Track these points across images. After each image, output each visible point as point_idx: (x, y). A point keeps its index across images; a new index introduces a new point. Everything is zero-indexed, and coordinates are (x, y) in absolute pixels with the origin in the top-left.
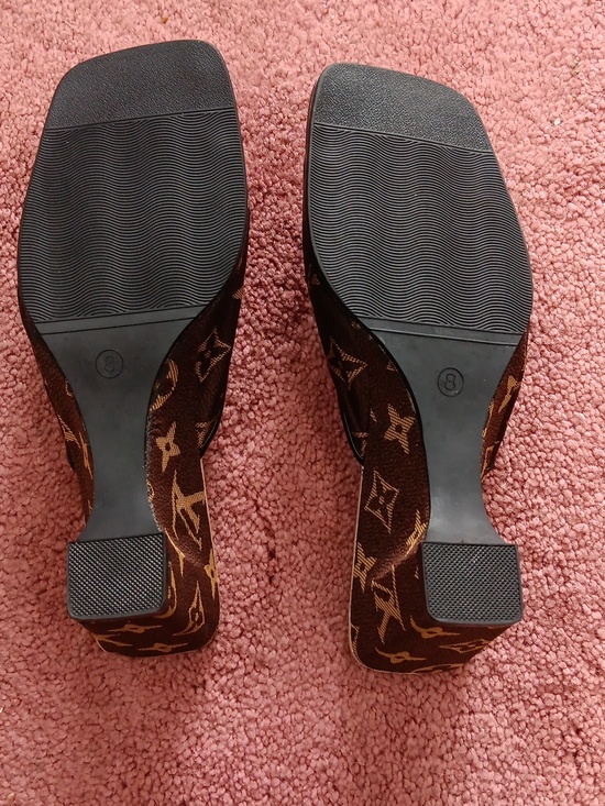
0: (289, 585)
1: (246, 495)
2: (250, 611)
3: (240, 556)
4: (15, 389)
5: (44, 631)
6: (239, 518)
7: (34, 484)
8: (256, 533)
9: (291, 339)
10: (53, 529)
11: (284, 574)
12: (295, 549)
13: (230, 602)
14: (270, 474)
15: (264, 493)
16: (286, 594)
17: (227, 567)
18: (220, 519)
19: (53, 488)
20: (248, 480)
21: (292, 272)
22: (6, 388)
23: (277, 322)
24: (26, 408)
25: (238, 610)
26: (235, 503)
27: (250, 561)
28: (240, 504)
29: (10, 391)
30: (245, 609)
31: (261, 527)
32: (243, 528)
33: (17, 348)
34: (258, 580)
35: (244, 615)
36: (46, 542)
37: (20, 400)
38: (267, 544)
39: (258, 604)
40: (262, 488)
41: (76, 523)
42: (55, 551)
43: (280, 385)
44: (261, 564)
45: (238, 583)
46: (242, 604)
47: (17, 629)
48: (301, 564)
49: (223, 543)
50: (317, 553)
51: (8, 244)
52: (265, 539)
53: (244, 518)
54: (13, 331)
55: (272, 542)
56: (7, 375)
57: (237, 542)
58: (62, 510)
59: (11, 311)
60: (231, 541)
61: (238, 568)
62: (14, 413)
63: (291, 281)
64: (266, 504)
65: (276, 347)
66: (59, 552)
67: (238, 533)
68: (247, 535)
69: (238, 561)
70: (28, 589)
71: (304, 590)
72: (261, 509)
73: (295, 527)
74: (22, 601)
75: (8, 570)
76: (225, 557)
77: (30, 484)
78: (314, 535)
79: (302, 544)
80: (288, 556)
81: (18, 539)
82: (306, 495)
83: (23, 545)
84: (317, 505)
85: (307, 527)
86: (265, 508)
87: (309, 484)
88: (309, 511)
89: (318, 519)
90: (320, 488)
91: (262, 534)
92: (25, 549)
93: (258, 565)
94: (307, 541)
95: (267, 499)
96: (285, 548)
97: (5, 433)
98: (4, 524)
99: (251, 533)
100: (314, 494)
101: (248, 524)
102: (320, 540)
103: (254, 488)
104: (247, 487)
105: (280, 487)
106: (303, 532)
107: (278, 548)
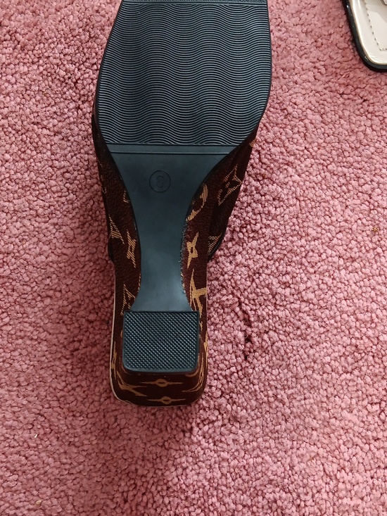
0: (260, 362)
1: (232, 293)
2: (229, 379)
3: (225, 338)
4: (68, 198)
5: (75, 379)
6: (226, 310)
7: (76, 270)
8: (238, 322)
9: (274, 183)
10: (88, 304)
11: (257, 354)
12: (266, 337)
13: (215, 371)
14: (251, 279)
15: (246, 293)
16: (257, 369)
17: (214, 345)
19: (90, 274)
20: (235, 283)
21: (279, 134)
22: (61, 197)
23: (265, 169)
24: (74, 212)
25: (221, 377)
26: (224, 298)
27: (231, 342)
28: (227, 300)
29: (63, 199)
30: (225, 377)
31: (242, 318)
32: (228, 318)
33: (71, 168)
34: (236, 357)
35: (225, 381)
36: (82, 313)
37: (71, 206)
38: (245, 331)
39: (236, 374)
40: (245, 290)
41: (105, 302)
42: (88, 320)
43: (263, 216)
44: (240, 345)
45: (222, 357)
46: (224, 373)
47: (54, 376)
48: (269, 348)
49: (213, 327)
50: (282, 341)
51: (71, 91)
52: (244, 327)
53: (229, 310)
54: (69, 156)
55: (249, 329)
56: (62, 187)
57: (223, 327)
58: (96, 291)
59: (69, 140)
60: (219, 326)
61: (223, 346)
62: (65, 216)
63: (278, 141)
64: (247, 302)
65: (262, 187)
66: (90, 322)
67: (224, 321)
68: (231, 323)
69: (223, 342)
70: (65, 347)
71: (270, 367)
72: (243, 304)
73: (267, 321)
74: (60, 355)
75: (51, 331)
77: (73, 270)
78: (280, 327)
79: (271, 333)
80: (260, 341)
81: (60, 309)
82: (277, 297)
83: (64, 314)
84: (284, 306)
85: (276, 322)
86: (246, 304)
87: (280, 290)
88: (278, 310)
89: (284, 316)
90: (288, 294)
91: (242, 324)
92: (65, 317)
93: (237, 346)
94: (275, 331)
95: (248, 298)
96: (259, 335)
97: (57, 230)
98: (51, 297)
99: (234, 322)
100: (283, 298)
101: (232, 315)
102: (285, 331)
103: (239, 289)
104: (234, 288)
105: (258, 290)
106: (273, 325)
107: (254, 335)
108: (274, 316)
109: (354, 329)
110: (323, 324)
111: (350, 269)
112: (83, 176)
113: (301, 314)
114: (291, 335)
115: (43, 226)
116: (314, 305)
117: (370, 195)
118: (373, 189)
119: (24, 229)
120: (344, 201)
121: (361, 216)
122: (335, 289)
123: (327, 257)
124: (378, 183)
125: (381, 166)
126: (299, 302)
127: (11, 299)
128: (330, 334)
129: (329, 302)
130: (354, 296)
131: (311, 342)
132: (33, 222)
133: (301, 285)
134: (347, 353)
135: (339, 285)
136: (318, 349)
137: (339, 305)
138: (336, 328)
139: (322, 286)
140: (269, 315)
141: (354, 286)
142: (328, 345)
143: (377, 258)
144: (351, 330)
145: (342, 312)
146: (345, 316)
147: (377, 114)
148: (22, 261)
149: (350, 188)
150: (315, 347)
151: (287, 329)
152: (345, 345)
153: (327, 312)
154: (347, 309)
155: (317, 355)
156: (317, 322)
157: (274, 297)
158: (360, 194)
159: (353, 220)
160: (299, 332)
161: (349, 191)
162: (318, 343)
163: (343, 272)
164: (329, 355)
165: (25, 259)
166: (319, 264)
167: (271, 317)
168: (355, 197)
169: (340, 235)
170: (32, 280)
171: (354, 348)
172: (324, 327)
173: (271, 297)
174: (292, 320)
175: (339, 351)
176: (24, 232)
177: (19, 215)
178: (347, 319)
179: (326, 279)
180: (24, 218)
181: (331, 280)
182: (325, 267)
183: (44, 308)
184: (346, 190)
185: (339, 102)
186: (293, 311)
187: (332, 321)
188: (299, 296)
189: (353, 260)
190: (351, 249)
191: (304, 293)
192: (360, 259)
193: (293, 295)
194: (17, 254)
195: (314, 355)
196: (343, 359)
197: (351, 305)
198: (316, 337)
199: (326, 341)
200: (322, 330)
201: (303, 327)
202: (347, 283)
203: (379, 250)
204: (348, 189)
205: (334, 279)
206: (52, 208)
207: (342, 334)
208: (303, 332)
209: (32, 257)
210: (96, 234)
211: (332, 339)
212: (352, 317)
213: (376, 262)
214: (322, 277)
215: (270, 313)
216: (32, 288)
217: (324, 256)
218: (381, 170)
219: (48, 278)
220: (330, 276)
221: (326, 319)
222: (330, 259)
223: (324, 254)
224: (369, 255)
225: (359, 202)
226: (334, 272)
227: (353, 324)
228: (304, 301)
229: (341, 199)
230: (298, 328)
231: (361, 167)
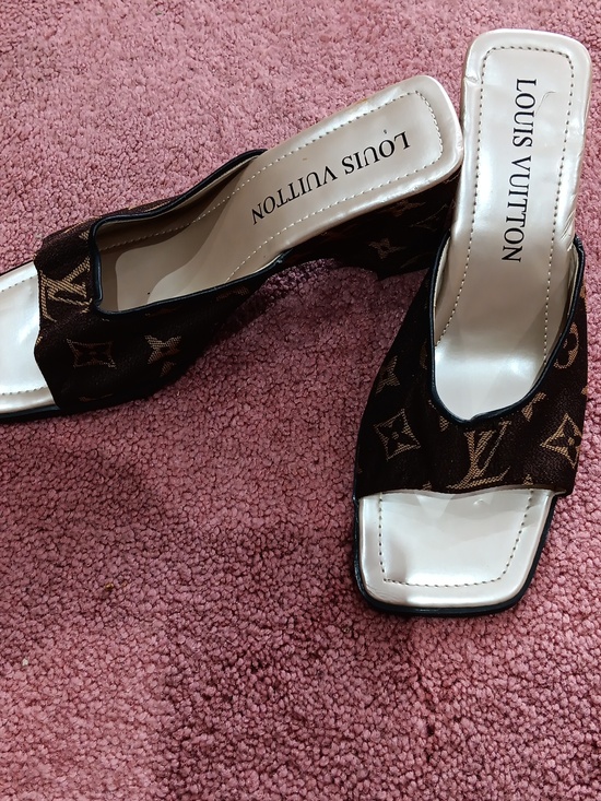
0: (449, 766)
1: (409, 661)
2: (404, 790)
3: (398, 727)
4: (187, 525)
5: (182, 782)
6: (400, 685)
7: (191, 623)
8: (417, 704)
10: (205, 672)
11: (444, 753)
12: (456, 727)
13: (384, 776)
14: (435, 641)
15: (428, 661)
16: (444, 776)
17: (382, 737)
18: (379, 684)
19: (210, 629)
20: (413, 646)
22: (177, 524)
24: (194, 545)
25: (392, 787)
26: (397, 668)
27: (408, 734)
28: (402, 670)
29: (180, 527)
30: (398, 786)
31: (422, 698)
32: (403, 697)
33: (193, 486)
34: (415, 757)
35: (397, 793)
36: (196, 685)
37: (190, 536)
38: (426, 718)
39: (413, 783)
40: (426, 656)
42: (203, 696)
44: (420, 740)
45: (394, 757)
46: (396, 781)
47: (153, 777)
48: (463, 745)
49: (380, 711)
50: (481, 734)
52: (426, 713)
53: (405, 687)
54: (192, 470)
55: (433, 717)
56: (180, 511)
57: (396, 710)
58: (217, 653)
60: (390, 709)
61: (395, 740)
62: (181, 549)
64: (429, 674)
66: (207, 698)
67: (397, 702)
68: (406, 705)
69: (396, 733)
70: (170, 734)
71: (464, 773)
72: (424, 678)
73: (459, 702)
74: (163, 746)
75: (153, 711)
76: (382, 726)
77: (188, 623)
78: (479, 713)
79: (465, 721)
80: (449, 733)
81: (168, 679)
82: (474, 668)
83: (171, 687)
84: (485, 682)
85: (473, 704)
86: (428, 678)
87: (477, 657)
88: (476, 687)
89: (484, 696)
90: (489, 663)
91: (423, 707)
92: (173, 691)
93: (416, 741)
94: (471, 719)
95: (430, 668)
96: (447, 724)
97: (169, 567)
98: (155, 663)
99: (411, 704)
100: (483, 669)
101: (409, 693)
102: (486, 720)
103: (418, 655)
104: (411, 653)
105: (446, 656)
106: (468, 709)
107: (438, 725)
108: (470, 696)
109: (588, 719)
110: (543, 710)
111: (580, 629)
112: (208, 497)
113: (509, 695)
114: (496, 726)
115: (153, 562)
116: (528, 681)
119: (126, 566)
120: (566, 532)
121: (592, 554)
122: (558, 659)
123: (546, 612)
126: (505, 677)
127: (103, 664)
128: (554, 726)
129: (551, 678)
130: (586, 669)
131: (525, 736)
132: (139, 558)
133: (509, 651)
134: (580, 755)
135: (565, 653)
136: (537, 748)
137: (565, 683)
138: (563, 717)
139: (539, 654)
140: (462, 694)
141: (586, 655)
142: (552, 742)
144: (584, 721)
145: (570, 693)
146: (574, 698)
148: (120, 610)
149: (574, 515)
150: (532, 744)
151: (489, 716)
152: (576, 742)
153: (548, 692)
154: (577, 688)
155: (535, 756)
156: (533, 707)
157: (469, 667)
158: (588, 524)
159: (580, 559)
160: (507, 722)
161: (573, 519)
162: (537, 739)
163: (569, 634)
164: (554, 758)
165: (124, 608)
166: (534, 622)
167: (465, 697)
168: (583, 528)
169: (562, 579)
170: (132, 637)
171: (590, 748)
172: (545, 716)
173: (465, 666)
174: (496, 702)
175: (568, 752)
176: (126, 570)
177: (121, 547)
178: (577, 703)
179: (545, 643)
180: (128, 551)
181: (552, 645)
182: (543, 626)
183: (146, 678)
184: (568, 518)
186: (496, 688)
187: (556, 707)
188: (506, 667)
189: (584, 617)
190: (579, 601)
191: (512, 663)
192: (593, 616)
193: (497, 666)
194: (114, 600)
195: (531, 757)
196: (574, 763)
197: (583, 682)
198: (534, 729)
199: (548, 737)
200: (542, 719)
201: (513, 714)
202: (575, 650)
204: (571, 517)
205: (556, 644)
206: (165, 538)
207: (572, 727)
208: (514, 720)
209: (134, 604)
210: (222, 574)
211: (557, 733)
212: (585, 700)
214: (538, 641)
215: (464, 690)
216: (131, 648)
217: (540, 611)
219: (154, 635)
220: (550, 640)
221: (546, 703)
222: (549, 615)
223: (541, 608)
225: (587, 534)
226: (556, 633)
227: (587, 711)
228: (513, 675)
229: (562, 530)
230: (506, 715)
231: (588, 487)
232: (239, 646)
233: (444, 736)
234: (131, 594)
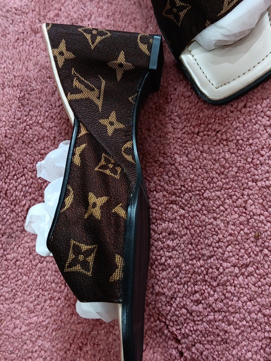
1: (159, 319)
4: (22, 280)
6: (158, 334)
8: (170, 342)
9: (165, 221)
10: (57, 357)
12: (194, 350)
14: (169, 304)
15: (169, 317)
19: (52, 333)
20: (158, 310)
21: (158, 182)
22: (17, 281)
23: (156, 213)
24: (30, 290)
26: (153, 325)
28: (156, 325)
29: (19, 282)
31: (172, 338)
32: (161, 340)
33: (19, 257)
37: (26, 286)
38: (177, 348)
40: (167, 314)
43: (165, 250)
48: (200, 358)
49: (152, 351)
50: (208, 350)
51: (4, 200)
52: (176, 345)
53: (160, 334)
54: (16, 248)
55: (180, 347)
56: (17, 273)
57: (160, 349)
58: (59, 346)
59: (12, 237)
60: (156, 349)
62: (24, 294)
63: (159, 187)
64: (171, 324)
65: (158, 228)
67: (159, 344)
68: (164, 344)
72: (169, 327)
73: (191, 336)
77: (40, 333)
78: (203, 339)
79: (198, 345)
80: (191, 354)
82: (193, 314)
84: (202, 320)
85: (199, 335)
86: (171, 326)
87: (194, 308)
88: (197, 325)
89: (204, 328)
90: (201, 310)
91: (173, 343)
94: (200, 343)
95: (171, 320)
96: (188, 349)
97: (22, 306)
99: (166, 342)
100: (199, 314)
101: (164, 337)
102: (208, 341)
103: (163, 315)
104: (158, 315)
105: (177, 313)
106: (197, 338)
107: (184, 350)
108: (196, 331)
109: (264, 324)
110: (237, 326)
112: (28, 260)
113: (217, 323)
114: (215, 343)
115: (12, 306)
116: (225, 312)
117: (244, 207)
118: (246, 202)
120: (225, 219)
122: (238, 295)
123: (224, 270)
124: (248, 195)
125: (247, 181)
126: (212, 314)
128: (245, 334)
129: (237, 307)
130: (255, 296)
131: (231, 344)
132: (5, 305)
133: (210, 299)
134: (264, 346)
135: (241, 290)
136: (239, 348)
137: (245, 307)
138: (250, 327)
139: (227, 295)
140: (191, 331)
141: (253, 288)
142: (246, 342)
143: (266, 258)
144: (262, 326)
145: (250, 313)
146: (253, 315)
147: (231, 139)
148: (5, 336)
149: (226, 206)
150: (236, 346)
151: (209, 338)
152: (260, 339)
153: (238, 315)
154: (253, 309)
155: (239, 354)
156: (232, 327)
157: (191, 314)
158: (236, 209)
159: (236, 233)
160: (219, 339)
161: (226, 209)
162: (238, 343)
164: (251, 351)
165: (7, 335)
166: (219, 277)
167: (193, 332)
168: (233, 212)
169: (230, 248)
170: (15, 349)
171: (268, 341)
172: (239, 329)
173: (188, 315)
174: (211, 329)
175: (257, 346)
178: (255, 317)
181: (233, 288)
182: (225, 278)
184: (224, 209)
185: (197, 140)
186: (209, 322)
187: (244, 322)
188: (211, 308)
189: (247, 266)
190: (242, 257)
191: (214, 305)
192: (252, 263)
193: (206, 309)
195: (237, 354)
196: (262, 351)
197: (256, 304)
198: (235, 339)
199: (244, 340)
200: (238, 331)
201: (222, 333)
202: (246, 286)
203: (266, 251)
205: (235, 286)
206: (14, 291)
207: (256, 331)
208: (223, 337)
209: (11, 331)
210: (48, 302)
211: (248, 337)
212: (259, 314)
213: (266, 261)
214: (225, 288)
215: (192, 329)
216: (17, 354)
217: (221, 270)
218: (247, 184)
220: (231, 285)
221: (238, 322)
222: (227, 270)
223: (221, 268)
224: (258, 258)
225: (237, 216)
226: (234, 280)
227: (262, 320)
228: (216, 312)
229: (222, 218)
230: (218, 335)
231: (230, 186)
232: (69, 338)
233: (188, 356)
234: (8, 326)
